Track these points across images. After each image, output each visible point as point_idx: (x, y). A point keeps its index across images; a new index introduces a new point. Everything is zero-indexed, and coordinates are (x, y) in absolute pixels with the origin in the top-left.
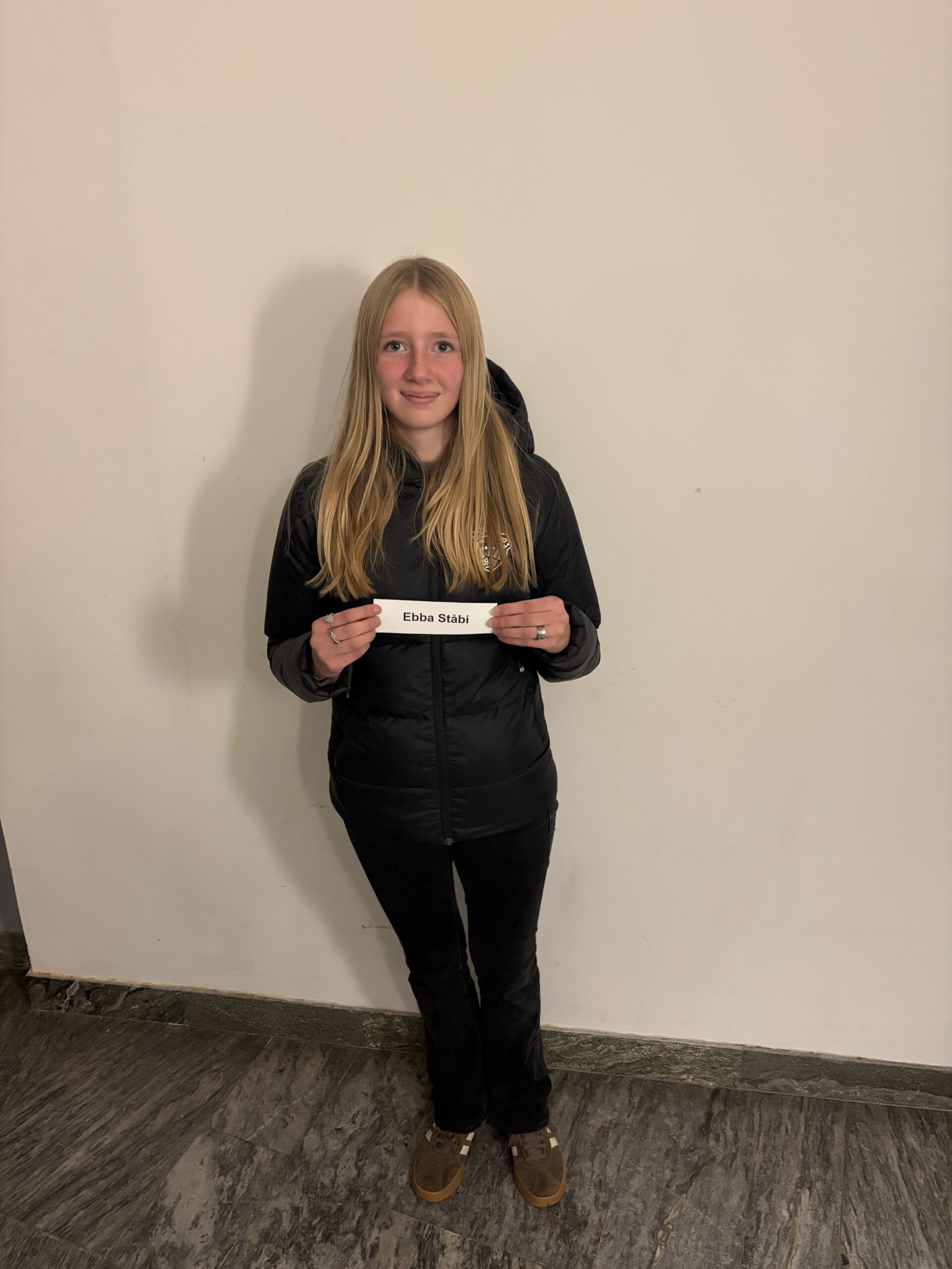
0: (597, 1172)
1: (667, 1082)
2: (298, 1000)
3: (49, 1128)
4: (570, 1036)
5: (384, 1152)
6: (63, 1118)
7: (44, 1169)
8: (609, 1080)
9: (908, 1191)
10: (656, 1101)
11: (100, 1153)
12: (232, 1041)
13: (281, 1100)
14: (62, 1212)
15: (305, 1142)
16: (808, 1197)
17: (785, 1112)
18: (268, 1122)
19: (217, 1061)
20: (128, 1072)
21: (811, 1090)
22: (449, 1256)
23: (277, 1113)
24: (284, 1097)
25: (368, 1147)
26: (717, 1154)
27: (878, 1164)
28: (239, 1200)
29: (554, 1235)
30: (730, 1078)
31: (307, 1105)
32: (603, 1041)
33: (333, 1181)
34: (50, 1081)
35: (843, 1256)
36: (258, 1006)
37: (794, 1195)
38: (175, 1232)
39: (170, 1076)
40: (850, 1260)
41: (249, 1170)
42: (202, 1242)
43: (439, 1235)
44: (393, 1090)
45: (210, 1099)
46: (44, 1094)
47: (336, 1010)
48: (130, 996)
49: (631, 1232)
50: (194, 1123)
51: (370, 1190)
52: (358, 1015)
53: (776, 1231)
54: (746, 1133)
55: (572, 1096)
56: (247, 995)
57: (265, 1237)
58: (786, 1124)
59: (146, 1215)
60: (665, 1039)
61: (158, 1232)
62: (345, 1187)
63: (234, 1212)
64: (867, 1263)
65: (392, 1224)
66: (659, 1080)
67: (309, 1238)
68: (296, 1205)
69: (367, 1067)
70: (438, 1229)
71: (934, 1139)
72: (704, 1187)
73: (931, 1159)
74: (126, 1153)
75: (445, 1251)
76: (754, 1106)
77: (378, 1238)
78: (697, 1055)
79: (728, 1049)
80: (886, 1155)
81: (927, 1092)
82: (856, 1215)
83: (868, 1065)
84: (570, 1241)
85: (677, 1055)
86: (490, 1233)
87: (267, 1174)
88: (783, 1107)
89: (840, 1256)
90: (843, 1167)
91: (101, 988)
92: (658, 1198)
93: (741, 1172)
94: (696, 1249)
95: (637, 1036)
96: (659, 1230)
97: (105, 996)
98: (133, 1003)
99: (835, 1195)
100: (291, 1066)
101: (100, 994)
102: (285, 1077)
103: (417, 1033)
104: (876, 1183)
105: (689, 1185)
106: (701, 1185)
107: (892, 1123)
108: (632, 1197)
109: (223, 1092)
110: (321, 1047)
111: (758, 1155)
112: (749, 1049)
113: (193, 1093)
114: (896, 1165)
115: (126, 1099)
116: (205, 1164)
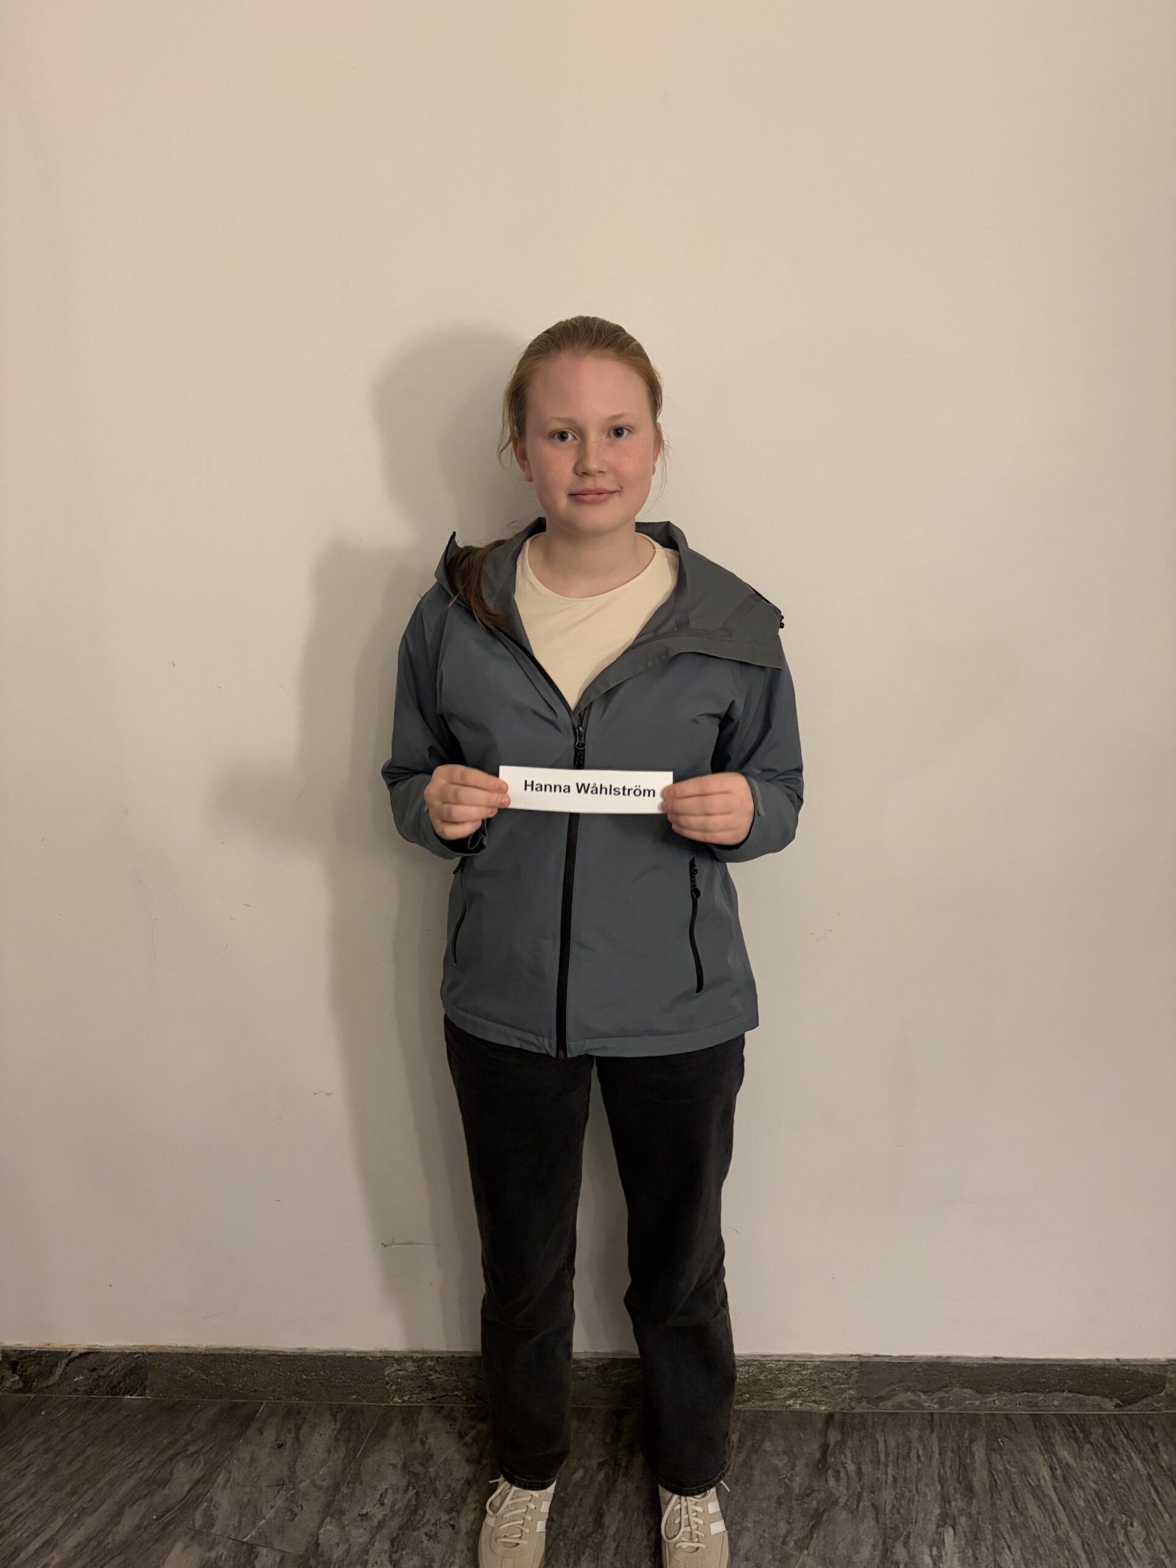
1: (770, 1411)
2: (299, 1349)
5: (425, 1539)
9: (1067, 1516)
10: (758, 1437)
12: (212, 1412)
13: (283, 1485)
15: (320, 1536)
16: (952, 1537)
17: (914, 1434)
18: (269, 1514)
19: (194, 1442)
20: (77, 1465)
21: (942, 1403)
23: (280, 1502)
24: (287, 1479)
25: (404, 1533)
26: (838, 1495)
27: (1029, 1488)
30: (846, 1398)
31: (320, 1488)
36: (245, 1363)
37: (935, 1536)
39: (134, 1466)
44: (428, 1457)
45: (189, 1491)
47: (349, 1357)
48: (71, 1364)
50: (171, 1525)
52: (378, 1361)
54: (870, 1465)
56: (232, 1350)
58: (917, 1449)
60: (765, 1356)
66: (760, 1409)
69: (393, 1430)
71: (1089, 1449)
72: (827, 1539)
73: (1089, 1474)
76: (876, 1432)
78: (804, 1372)
79: (842, 1362)
80: (1038, 1475)
81: (1076, 1392)
82: (1011, 1553)
83: (1007, 1366)
85: (780, 1376)
88: (911, 1429)
90: (990, 1493)
91: (35, 1357)
92: (774, 1560)
93: (871, 1515)
97: (37, 1368)
98: (77, 1374)
99: (983, 1531)
100: (293, 1438)
101: (32, 1365)
102: (288, 1453)
103: (455, 1378)
104: (1030, 1511)
105: (809, 1538)
106: (825, 1537)
107: (1040, 1434)
108: (743, 1562)
109: (206, 1480)
110: (331, 1409)
111: (888, 1491)
112: (866, 1360)
113: (164, 1487)
114: (1050, 1487)
115: (75, 1502)
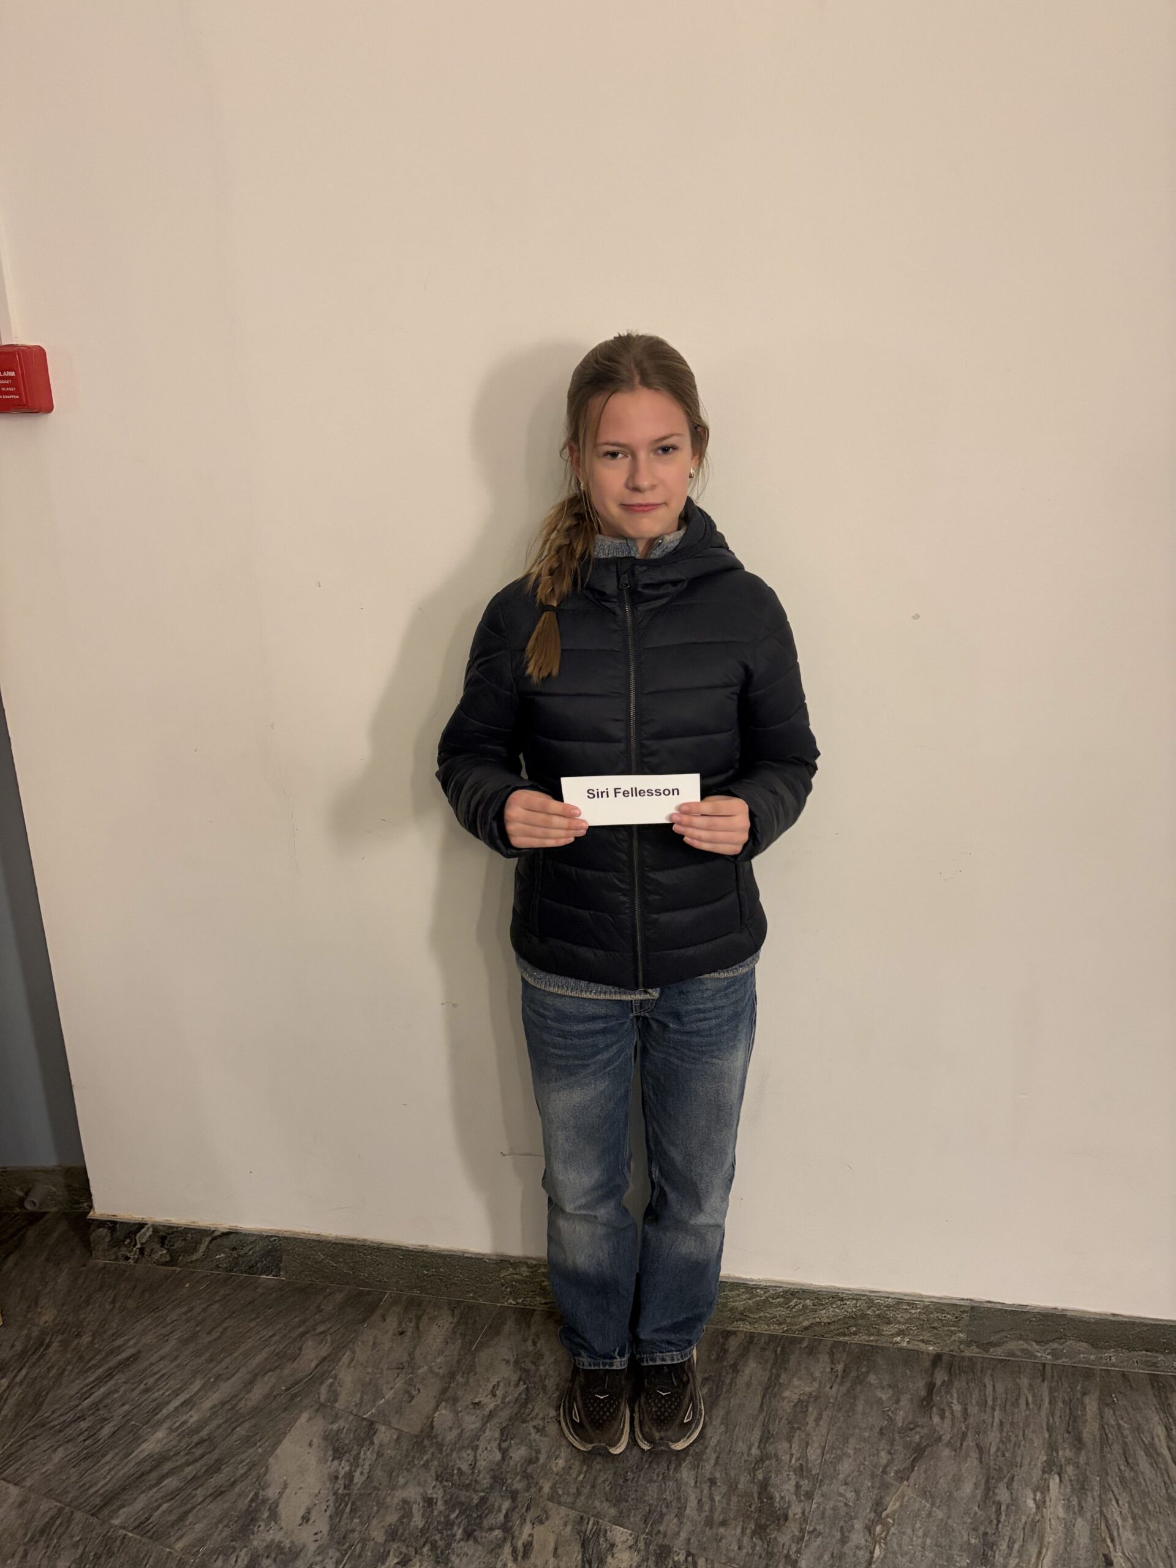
0: (797, 1455)
1: (877, 1346)
2: (421, 1246)
3: (120, 1404)
4: (756, 1288)
5: (533, 1431)
6: (137, 1391)
7: (117, 1454)
8: (805, 1344)
10: (864, 1370)
11: (184, 1434)
12: (339, 1297)
13: (403, 1368)
14: (141, 1505)
15: (435, 1419)
16: (1057, 1486)
17: (1024, 1382)
18: (389, 1395)
19: (323, 1322)
20: (215, 1335)
21: (1055, 1354)
22: (620, 1557)
23: (399, 1385)
24: (407, 1366)
25: (513, 1424)
26: (942, 1433)
27: (1142, 1445)
28: (359, 1489)
29: (748, 1531)
30: (955, 1340)
31: (437, 1375)
32: (797, 1295)
33: (473, 1466)
34: (119, 1347)
35: (1104, 1555)
36: (371, 1254)
37: (1040, 1481)
38: (281, 1528)
39: (266, 1340)
40: (1115, 1561)
41: (368, 1453)
42: (316, 1541)
43: (606, 1531)
44: (540, 1356)
45: (316, 1367)
46: (113, 1361)
47: (467, 1257)
48: (214, 1242)
49: (842, 1527)
50: (299, 1396)
51: (519, 1478)
52: (494, 1263)
53: (1021, 1526)
54: (977, 1408)
55: (760, 1363)
56: (359, 1241)
57: (393, 1535)
58: (1026, 1397)
59: (245, 1508)
60: (873, 1292)
61: (261, 1529)
62: (488, 1473)
63: (353, 1503)
64: (1136, 1564)
65: (547, 1518)
66: (867, 1343)
67: (447, 1536)
68: (428, 1496)
69: (507, 1328)
70: (604, 1523)
72: (929, 1473)
74: (218, 1433)
75: (614, 1551)
76: (985, 1375)
77: (531, 1535)
79: (951, 1304)
80: (1152, 1434)
82: (1119, 1506)
83: (1126, 1323)
84: (768, 1538)
85: (888, 1312)
86: (669, 1529)
87: (391, 1457)
88: (1022, 1376)
89: (1101, 1556)
90: (1099, 1447)
91: (180, 1232)
92: (873, 1486)
93: (974, 1455)
94: (923, 1548)
95: (839, 1289)
96: (876, 1526)
97: (183, 1243)
98: (219, 1252)
99: (1090, 1482)
100: (413, 1327)
101: (178, 1240)
102: (408, 1340)
104: (1141, 1466)
105: (910, 1470)
106: (925, 1472)
107: (1156, 1394)
108: (842, 1485)
109: (331, 1359)
110: (449, 1304)
111: (993, 1434)
112: (977, 1305)
113: (294, 1360)
114: (1164, 1445)
115: (213, 1368)
116: (314, 1446)
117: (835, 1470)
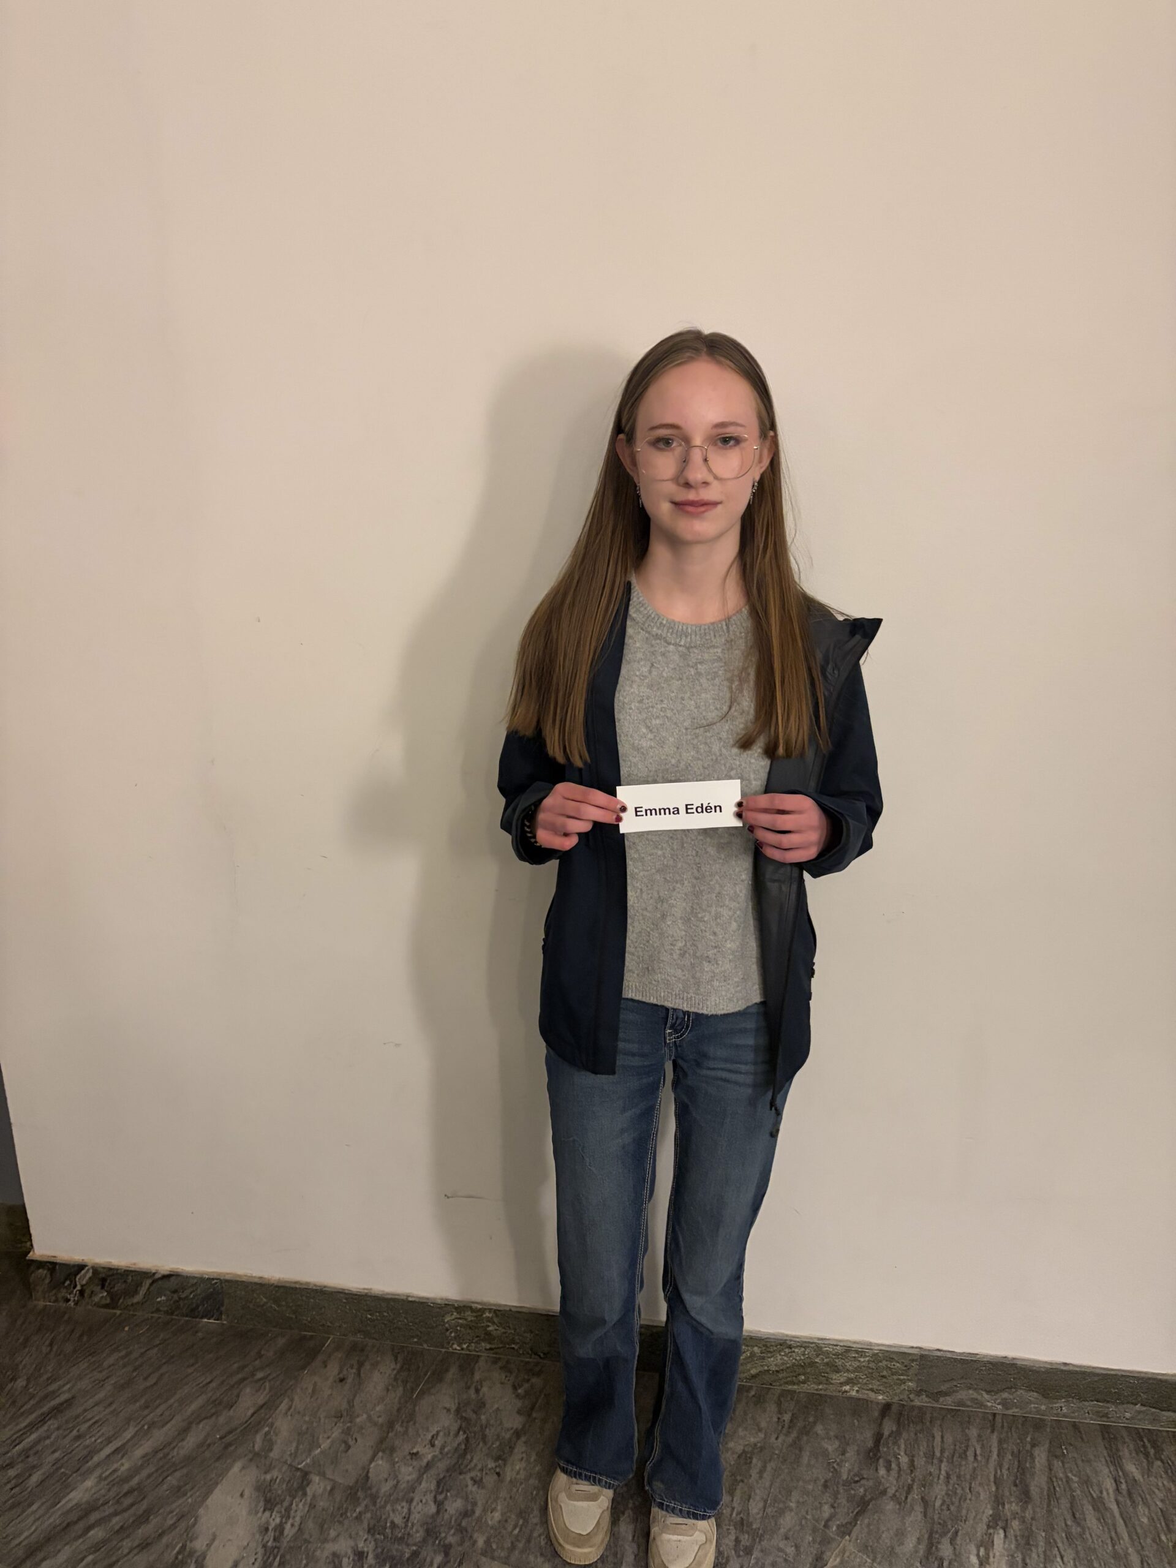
0: (738, 1508)
1: (826, 1395)
2: (364, 1289)
3: (51, 1451)
5: (470, 1483)
6: (68, 1439)
7: (43, 1504)
8: (753, 1393)
9: (1128, 1533)
10: (811, 1419)
11: (115, 1482)
12: (281, 1342)
13: (341, 1417)
14: (66, 1557)
15: (370, 1470)
16: (1002, 1541)
17: (973, 1432)
18: (325, 1445)
19: (262, 1368)
20: (152, 1380)
21: (1005, 1404)
23: (336, 1433)
24: (345, 1414)
25: (450, 1475)
26: (888, 1485)
27: (1090, 1498)
28: (289, 1542)
30: (904, 1389)
31: (375, 1424)
33: (407, 1519)
34: (53, 1392)
36: (314, 1297)
37: (985, 1536)
39: (204, 1386)
41: (301, 1505)
44: (482, 1404)
45: (253, 1415)
46: (45, 1409)
47: (411, 1301)
48: (154, 1285)
50: (234, 1445)
51: (452, 1531)
52: (439, 1308)
54: (924, 1459)
56: (301, 1284)
58: (975, 1451)
59: (171, 1561)
60: (822, 1339)
62: (421, 1526)
63: (282, 1557)
66: (815, 1392)
68: (360, 1549)
69: (449, 1375)
71: (1159, 1467)
72: (871, 1527)
73: (1157, 1491)
74: (148, 1482)
76: (934, 1426)
79: (902, 1353)
80: (1100, 1487)
81: (1150, 1407)
82: (1063, 1563)
83: (1076, 1372)
85: (837, 1361)
87: (323, 1509)
88: (971, 1427)
90: (1047, 1499)
91: (120, 1274)
92: (814, 1541)
93: (919, 1508)
95: (787, 1336)
97: (124, 1285)
98: (159, 1294)
99: (1036, 1537)
100: (354, 1373)
101: (118, 1282)
102: (348, 1388)
103: (513, 1332)
104: (1088, 1522)
105: (853, 1524)
106: (869, 1525)
107: (1107, 1446)
108: (782, 1540)
109: (269, 1406)
110: (393, 1350)
111: (940, 1487)
112: (926, 1353)
113: (230, 1410)
114: (1112, 1499)
115: (147, 1416)
116: (245, 1497)
117: (776, 1524)
